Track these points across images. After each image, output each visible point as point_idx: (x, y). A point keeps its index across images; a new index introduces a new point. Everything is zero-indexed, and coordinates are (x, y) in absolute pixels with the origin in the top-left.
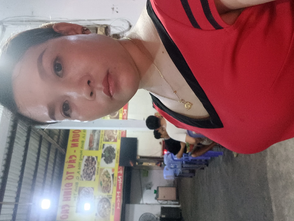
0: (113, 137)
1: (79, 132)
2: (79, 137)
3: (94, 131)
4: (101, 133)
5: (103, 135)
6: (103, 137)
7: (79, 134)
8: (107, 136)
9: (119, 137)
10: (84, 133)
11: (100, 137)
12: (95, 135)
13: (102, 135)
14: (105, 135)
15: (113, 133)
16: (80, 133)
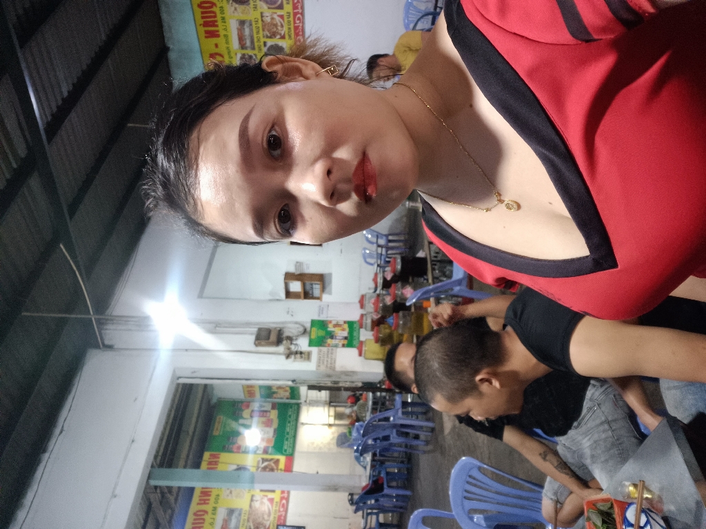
0: (262, 524)
1: (203, 515)
2: (203, 523)
3: (231, 512)
4: (243, 515)
5: (246, 521)
6: (246, 524)
7: (203, 517)
8: (253, 522)
9: (274, 526)
10: (214, 516)
11: (239, 524)
12: (231, 520)
13: (244, 520)
14: (248, 521)
15: (263, 518)
16: (206, 517)
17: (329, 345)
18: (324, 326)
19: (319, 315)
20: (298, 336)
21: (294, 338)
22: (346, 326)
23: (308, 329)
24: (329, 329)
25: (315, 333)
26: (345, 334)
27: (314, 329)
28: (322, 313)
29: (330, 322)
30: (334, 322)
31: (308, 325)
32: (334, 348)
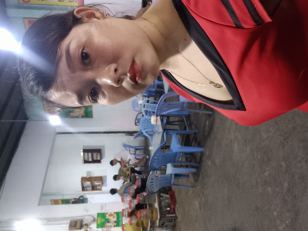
17: (107, 227)
18: (104, 216)
19: (101, 210)
20: (91, 223)
21: (89, 224)
22: (115, 215)
23: (96, 219)
24: (107, 218)
25: (100, 220)
26: (115, 219)
27: (99, 218)
28: (103, 209)
29: (107, 213)
30: (109, 214)
31: (96, 216)
32: (110, 228)
